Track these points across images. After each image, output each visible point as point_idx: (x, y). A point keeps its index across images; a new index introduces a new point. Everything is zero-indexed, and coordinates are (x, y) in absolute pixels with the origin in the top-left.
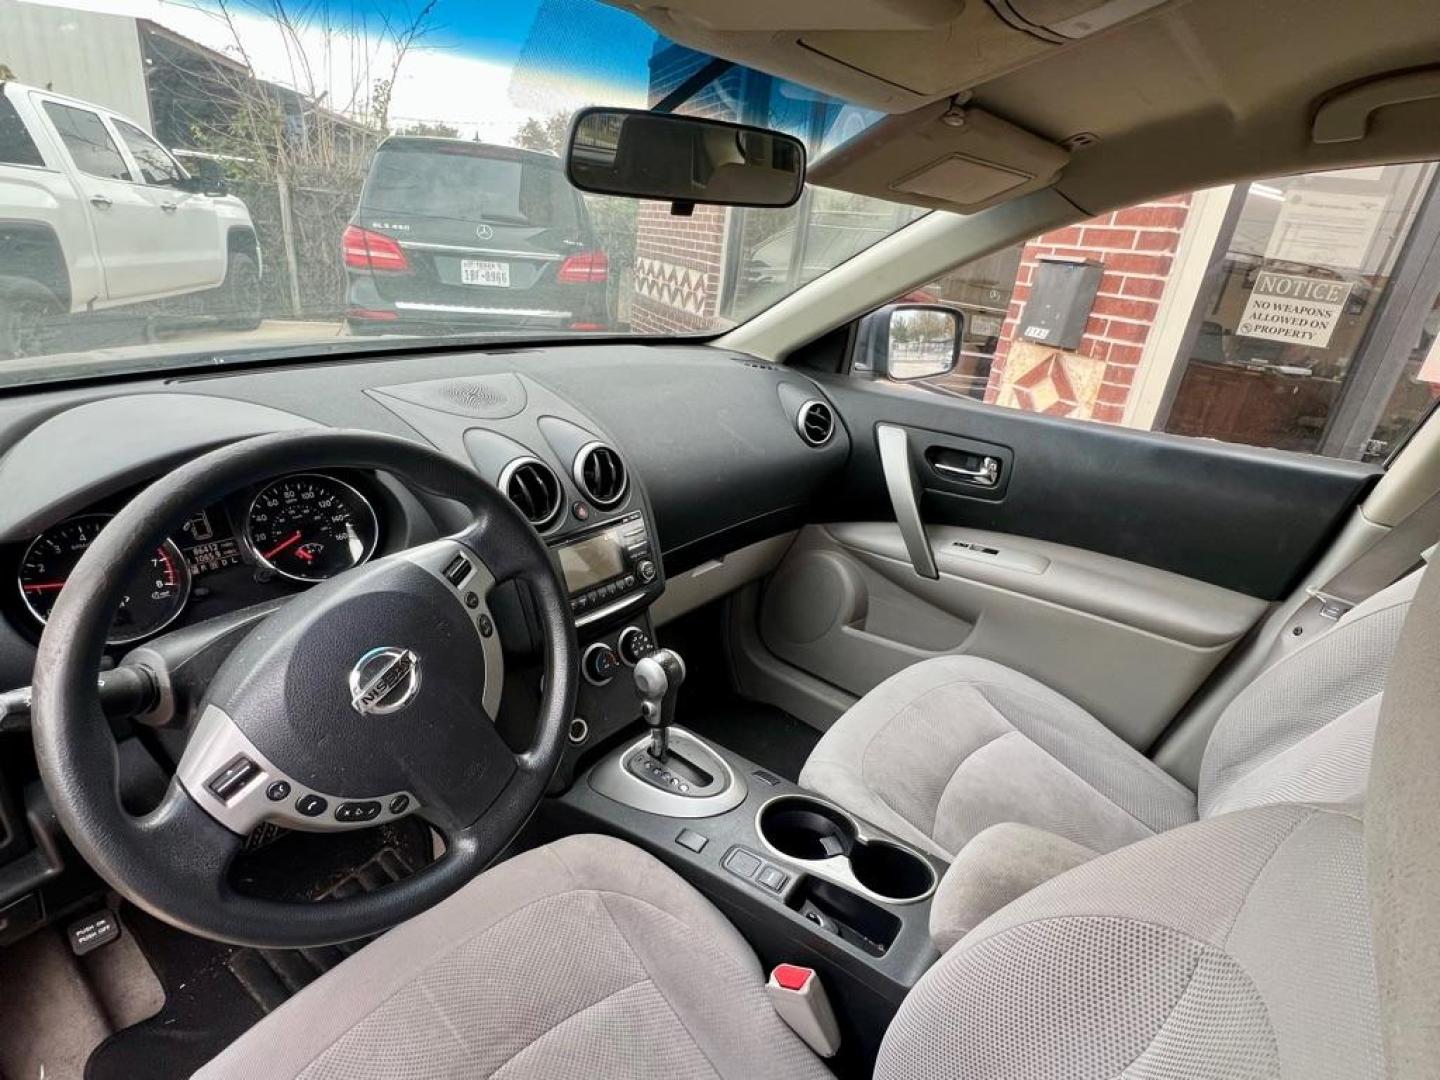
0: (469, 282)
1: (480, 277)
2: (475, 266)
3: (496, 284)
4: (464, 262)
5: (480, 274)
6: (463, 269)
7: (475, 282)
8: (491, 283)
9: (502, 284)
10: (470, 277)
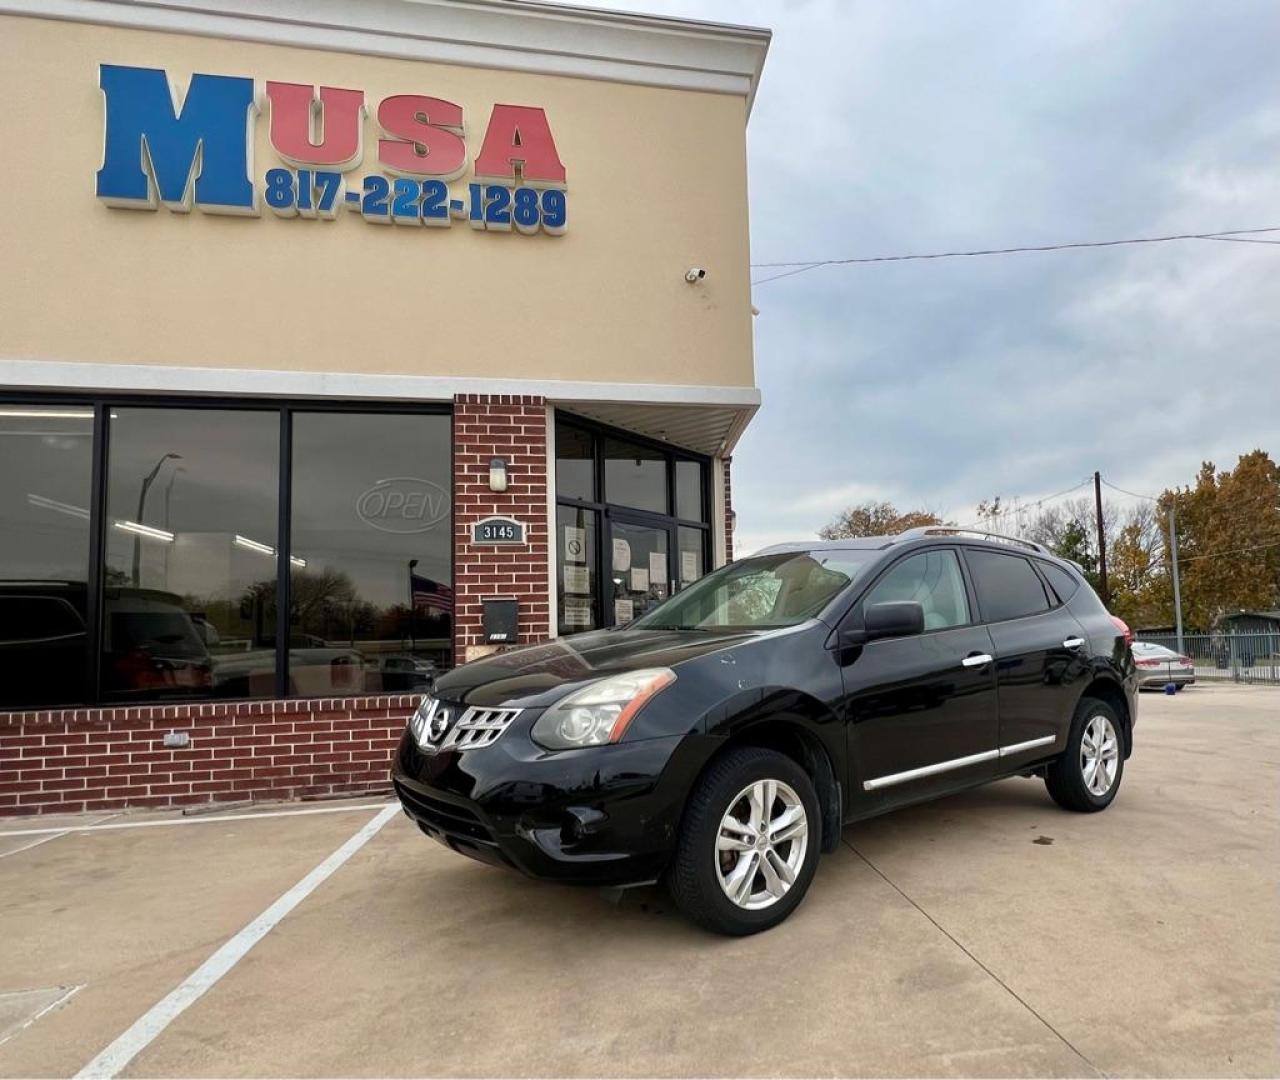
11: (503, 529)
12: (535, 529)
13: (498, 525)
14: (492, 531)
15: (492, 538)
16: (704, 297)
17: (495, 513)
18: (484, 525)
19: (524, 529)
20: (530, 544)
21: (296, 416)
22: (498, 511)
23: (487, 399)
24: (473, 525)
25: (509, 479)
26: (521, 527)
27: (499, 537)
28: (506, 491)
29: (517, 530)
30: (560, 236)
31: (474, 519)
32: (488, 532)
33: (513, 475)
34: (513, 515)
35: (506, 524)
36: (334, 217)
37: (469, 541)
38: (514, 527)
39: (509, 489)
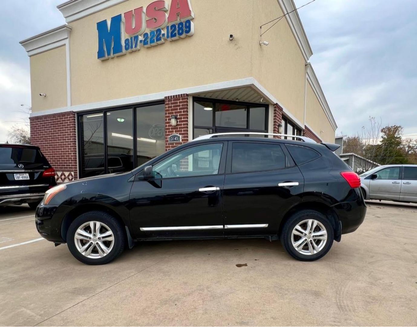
0: (17, 179)
1: (20, 178)
2: (18, 175)
3: (25, 179)
4: (15, 174)
5: (20, 177)
6: (15, 176)
7: (19, 179)
8: (24, 179)
9: (27, 179)
10: (17, 178)
11: (175, 138)
12: (184, 137)
13: (174, 137)
14: (173, 138)
15: (173, 140)
16: (236, 45)
17: (174, 133)
18: (171, 137)
19: (181, 137)
20: (183, 142)
21: (138, 109)
22: (175, 132)
23: (172, 97)
24: (169, 136)
25: (177, 122)
26: (180, 137)
27: (175, 140)
28: (177, 126)
29: (179, 137)
30: (192, 36)
31: (169, 135)
32: (172, 139)
33: (178, 120)
34: (178, 133)
35: (176, 136)
36: (140, 49)
37: (168, 142)
38: (178, 136)
39: (177, 125)
